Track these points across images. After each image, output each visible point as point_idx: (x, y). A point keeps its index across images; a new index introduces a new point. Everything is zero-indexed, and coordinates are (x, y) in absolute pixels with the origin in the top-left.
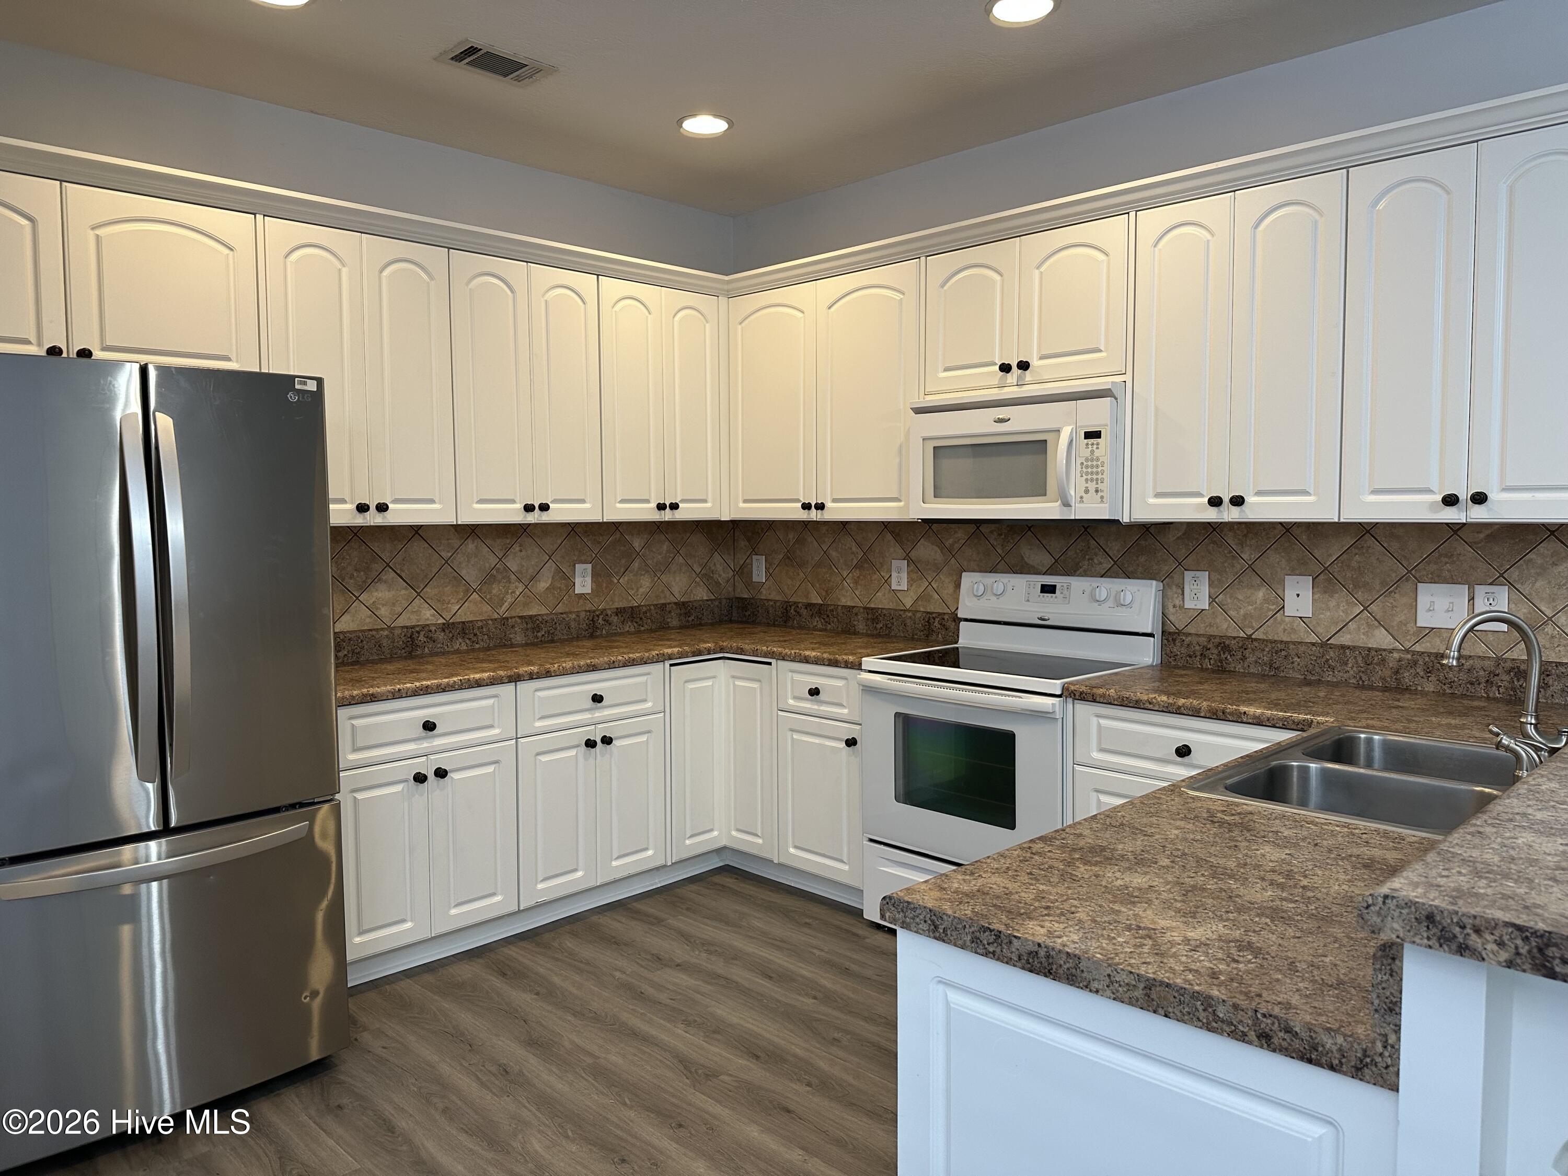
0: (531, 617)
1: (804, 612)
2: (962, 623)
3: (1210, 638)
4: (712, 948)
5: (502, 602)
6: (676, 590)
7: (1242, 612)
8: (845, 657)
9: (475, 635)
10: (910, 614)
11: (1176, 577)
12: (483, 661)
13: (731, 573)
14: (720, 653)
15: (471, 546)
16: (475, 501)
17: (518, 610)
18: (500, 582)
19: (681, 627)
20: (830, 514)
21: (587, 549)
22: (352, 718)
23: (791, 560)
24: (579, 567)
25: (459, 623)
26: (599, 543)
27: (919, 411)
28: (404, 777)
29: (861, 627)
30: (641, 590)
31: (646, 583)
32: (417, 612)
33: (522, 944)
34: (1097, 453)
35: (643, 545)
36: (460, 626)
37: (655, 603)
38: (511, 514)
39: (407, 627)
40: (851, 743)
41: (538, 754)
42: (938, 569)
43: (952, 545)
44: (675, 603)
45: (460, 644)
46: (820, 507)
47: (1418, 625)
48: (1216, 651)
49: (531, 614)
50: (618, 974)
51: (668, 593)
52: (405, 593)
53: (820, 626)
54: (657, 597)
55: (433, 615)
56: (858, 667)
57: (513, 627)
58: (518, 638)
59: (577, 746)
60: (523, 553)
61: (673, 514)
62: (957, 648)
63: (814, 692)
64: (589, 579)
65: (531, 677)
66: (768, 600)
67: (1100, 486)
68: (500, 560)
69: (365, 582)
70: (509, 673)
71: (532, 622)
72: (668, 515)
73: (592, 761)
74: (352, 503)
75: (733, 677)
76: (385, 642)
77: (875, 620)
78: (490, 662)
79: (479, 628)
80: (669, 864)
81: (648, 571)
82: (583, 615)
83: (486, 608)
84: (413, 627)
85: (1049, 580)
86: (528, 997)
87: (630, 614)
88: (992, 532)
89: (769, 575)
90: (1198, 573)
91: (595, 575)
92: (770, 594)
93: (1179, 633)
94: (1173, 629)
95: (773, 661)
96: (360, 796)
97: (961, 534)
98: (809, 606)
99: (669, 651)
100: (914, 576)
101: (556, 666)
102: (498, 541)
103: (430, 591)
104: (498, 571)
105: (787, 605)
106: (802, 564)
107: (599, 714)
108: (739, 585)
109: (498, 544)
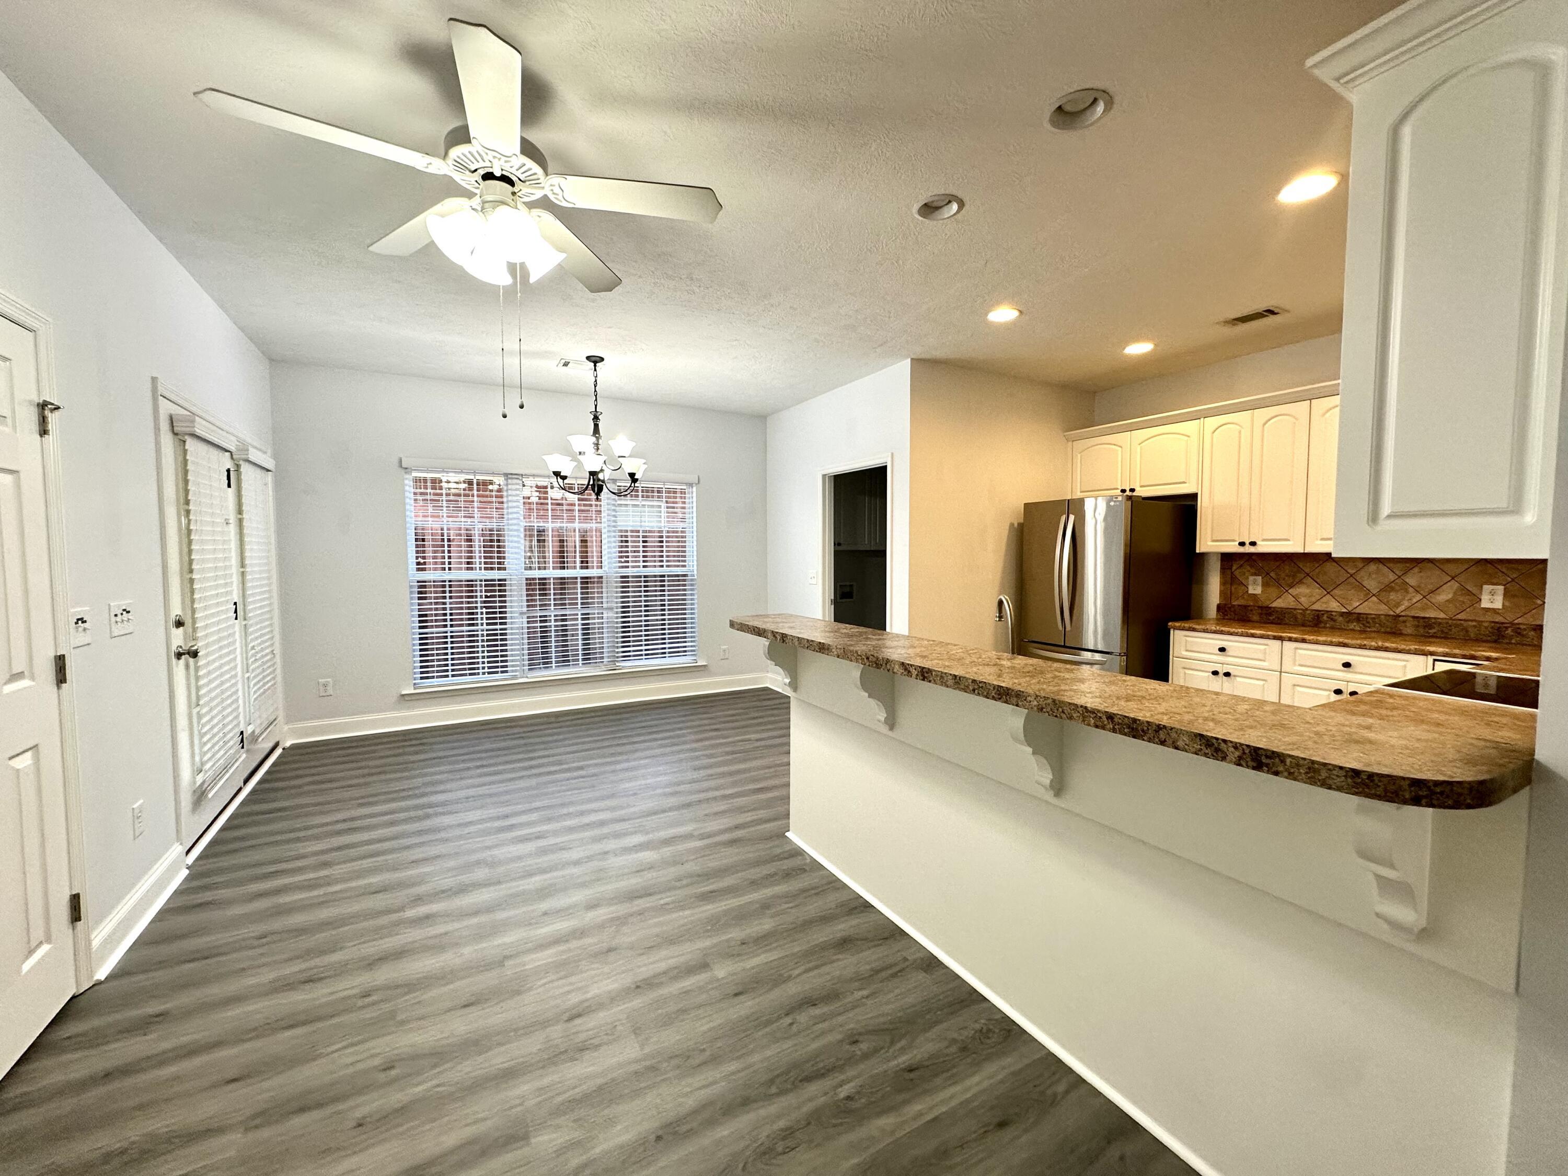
5: (1398, 605)
9: (1369, 622)
16: (1319, 537)
17: (1413, 612)
18: (1398, 591)
28: (1207, 671)
32: (1326, 603)
36: (1361, 615)
39: (1317, 610)
41: (1296, 687)
45: (1353, 625)
49: (1426, 616)
52: (1319, 591)
55: (1337, 606)
57: (1405, 622)
59: (1328, 690)
60: (1421, 574)
64: (1499, 598)
65: (1290, 640)
68: (1400, 577)
69: (1292, 583)
70: (1276, 634)
71: (1427, 622)
74: (1237, 542)
76: (1299, 616)
79: (1375, 619)
82: (1487, 624)
83: (1384, 607)
84: (1321, 611)
91: (1506, 595)
99: (1434, 649)
101: (1313, 637)
103: (1336, 592)
104: (1397, 583)
107: (1349, 675)
109: (1398, 566)
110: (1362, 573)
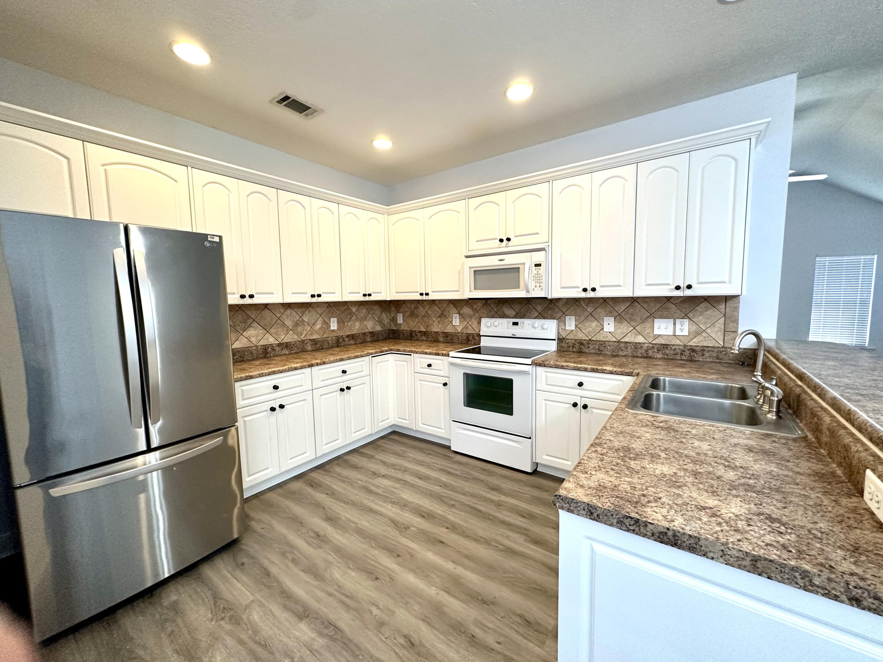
0: (313, 339)
1: (418, 334)
2: (482, 337)
3: (576, 340)
4: (395, 467)
5: (302, 334)
6: (369, 327)
7: (587, 330)
8: (442, 352)
9: (292, 347)
10: (460, 334)
11: (563, 318)
12: (296, 358)
13: (389, 320)
14: (390, 351)
15: (288, 312)
16: (291, 293)
17: (308, 337)
18: (301, 326)
19: (372, 341)
20: (431, 297)
21: (334, 312)
22: (241, 386)
23: (413, 315)
24: (332, 319)
25: (285, 343)
26: (339, 310)
27: (467, 257)
28: (265, 409)
29: (441, 339)
30: (356, 328)
31: (358, 324)
32: (267, 339)
33: (318, 471)
34: (540, 272)
35: (356, 310)
37: (361, 332)
38: (306, 298)
39: (263, 345)
40: (445, 384)
41: (321, 395)
42: (471, 317)
44: (369, 332)
45: (285, 351)
46: (427, 294)
47: (655, 333)
48: (578, 345)
50: (359, 482)
51: (366, 328)
52: (262, 331)
53: (425, 339)
54: (362, 330)
55: (274, 340)
56: (447, 355)
57: (307, 343)
58: (309, 348)
59: (337, 391)
60: (310, 314)
61: (369, 298)
62: (480, 347)
63: (429, 365)
64: (336, 324)
65: (317, 364)
66: (404, 330)
67: (541, 285)
68: (301, 317)
69: (244, 327)
70: (308, 364)
71: (314, 342)
72: (367, 298)
73: (342, 396)
74: (238, 294)
75: (395, 360)
76: (254, 352)
77: (447, 337)
78: (299, 359)
79: (293, 344)
80: (373, 433)
81: (358, 320)
82: (334, 338)
83: (296, 336)
84: (266, 345)
85: (515, 320)
86: (324, 496)
87: (352, 337)
88: (491, 303)
89: (404, 320)
90: (571, 317)
91: (338, 322)
92: (405, 327)
93: (564, 339)
94: (561, 337)
95: (412, 354)
96: (246, 419)
97: (480, 304)
98: (420, 332)
99: (369, 351)
100: (462, 320)
101: (327, 359)
102: (300, 310)
103: (272, 330)
104: (300, 321)
105: (412, 332)
106: (417, 316)
107: (346, 377)
108: (392, 325)
109: (299, 311)
110: (284, 316)
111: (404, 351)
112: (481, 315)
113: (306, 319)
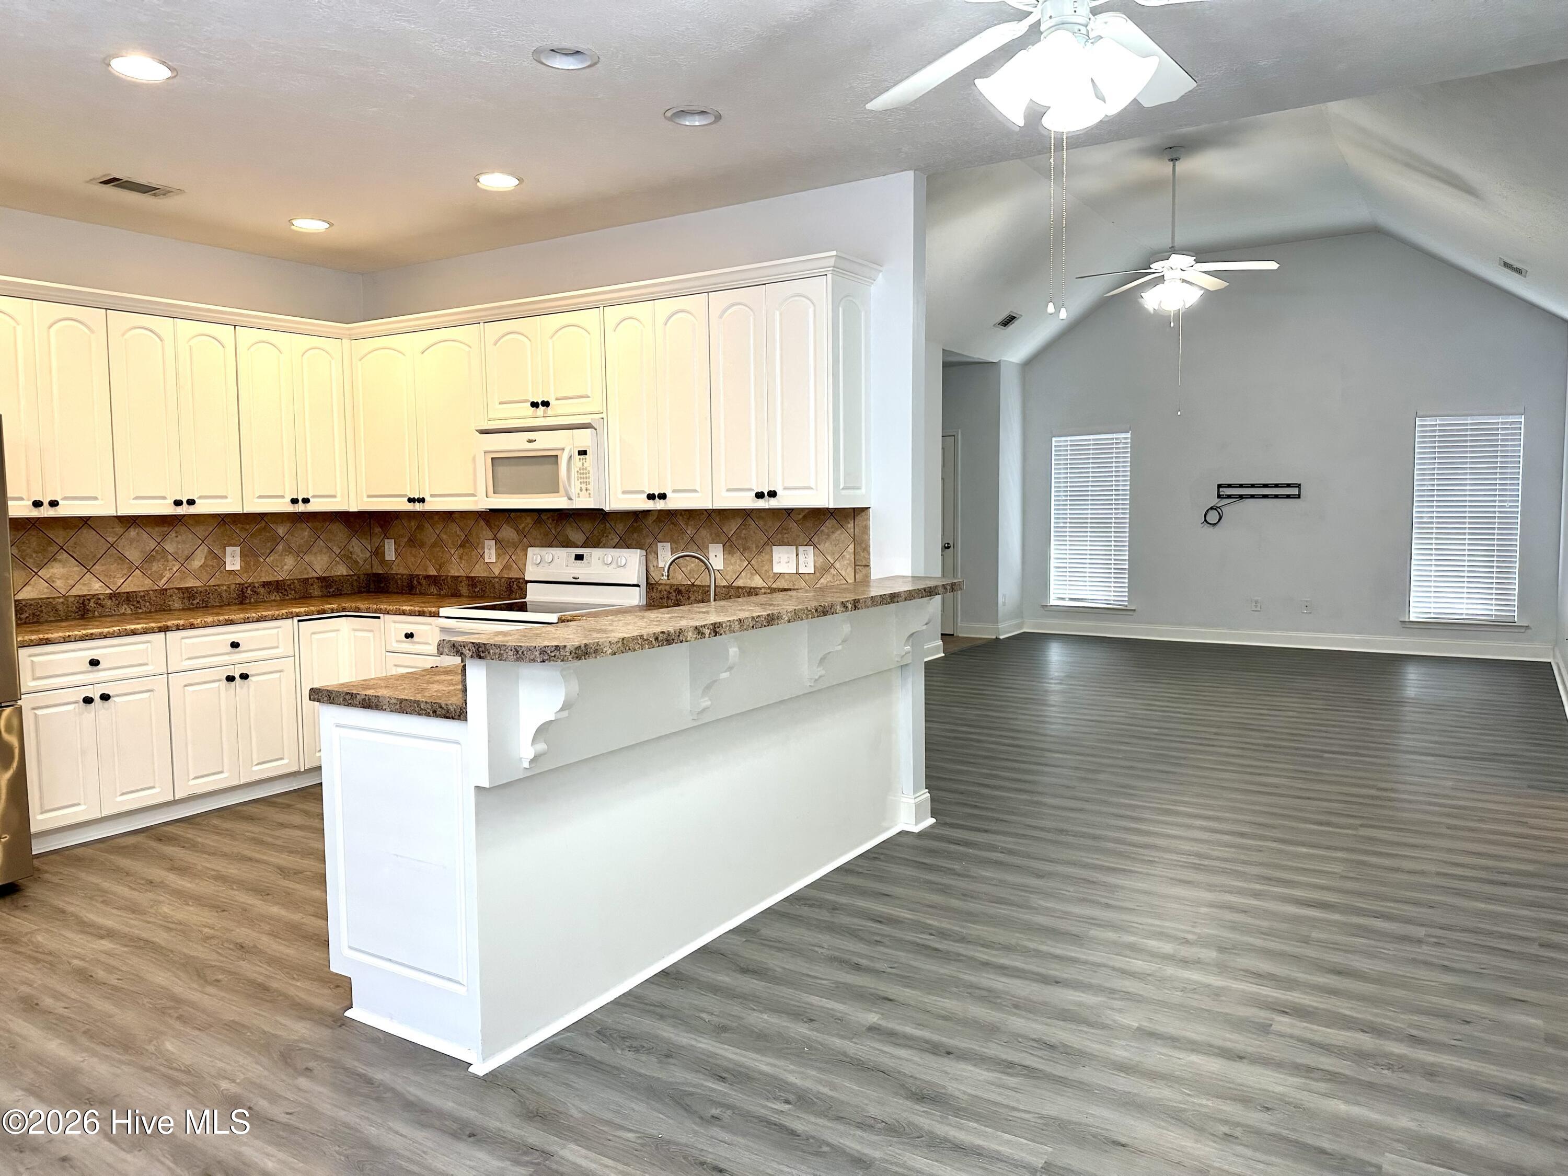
0: (187, 588)
1: (424, 582)
2: (529, 585)
3: (671, 586)
5: (162, 577)
6: (317, 567)
7: (689, 568)
8: (430, 609)
9: (138, 602)
10: (497, 580)
11: (654, 546)
12: (140, 617)
13: (368, 554)
14: (342, 613)
15: (133, 533)
16: (133, 498)
17: (176, 583)
18: (159, 561)
20: (429, 506)
21: (235, 535)
22: (30, 656)
23: (413, 542)
24: (229, 549)
25: (124, 593)
26: (246, 530)
27: (482, 432)
28: (73, 700)
29: (464, 590)
30: (285, 567)
31: (290, 561)
32: (88, 585)
34: (585, 465)
35: (286, 532)
36: (125, 595)
37: (299, 577)
38: (166, 508)
39: (79, 596)
41: (186, 686)
42: (514, 546)
43: (524, 528)
44: (318, 578)
45: (125, 609)
46: (422, 500)
47: (775, 571)
48: (674, 594)
49: (187, 586)
50: (248, 834)
51: (310, 570)
52: (76, 569)
53: (433, 591)
54: (300, 572)
55: (101, 587)
56: (436, 615)
57: (171, 596)
58: (176, 605)
59: (220, 680)
60: (179, 539)
61: (306, 507)
62: (525, 602)
63: (409, 636)
64: (238, 559)
65: (178, 628)
66: (397, 574)
67: (588, 487)
68: (159, 543)
69: (42, 561)
70: (159, 625)
71: (188, 594)
72: (301, 508)
73: (232, 691)
74: (28, 500)
75: (355, 630)
76: (60, 607)
77: (474, 586)
78: (148, 619)
79: (141, 597)
80: (302, 770)
81: (290, 553)
82: (233, 587)
83: (148, 582)
84: (84, 596)
85: (579, 551)
87: (276, 586)
88: (548, 519)
89: (398, 554)
90: (665, 544)
91: (243, 555)
92: (400, 569)
93: (657, 583)
94: (653, 582)
95: (381, 615)
96: (39, 713)
97: (529, 520)
98: (428, 577)
99: (297, 610)
100: (500, 551)
101: (199, 620)
102: (157, 529)
103: (99, 568)
104: (157, 552)
105: (411, 577)
106: (422, 545)
107: (237, 656)
108: (376, 562)
109: (156, 531)
110: (123, 542)
111: (368, 610)
112: (532, 541)
113: (170, 547)
